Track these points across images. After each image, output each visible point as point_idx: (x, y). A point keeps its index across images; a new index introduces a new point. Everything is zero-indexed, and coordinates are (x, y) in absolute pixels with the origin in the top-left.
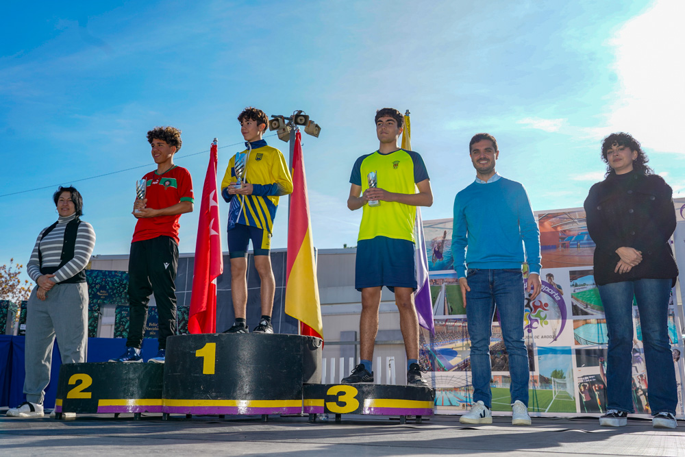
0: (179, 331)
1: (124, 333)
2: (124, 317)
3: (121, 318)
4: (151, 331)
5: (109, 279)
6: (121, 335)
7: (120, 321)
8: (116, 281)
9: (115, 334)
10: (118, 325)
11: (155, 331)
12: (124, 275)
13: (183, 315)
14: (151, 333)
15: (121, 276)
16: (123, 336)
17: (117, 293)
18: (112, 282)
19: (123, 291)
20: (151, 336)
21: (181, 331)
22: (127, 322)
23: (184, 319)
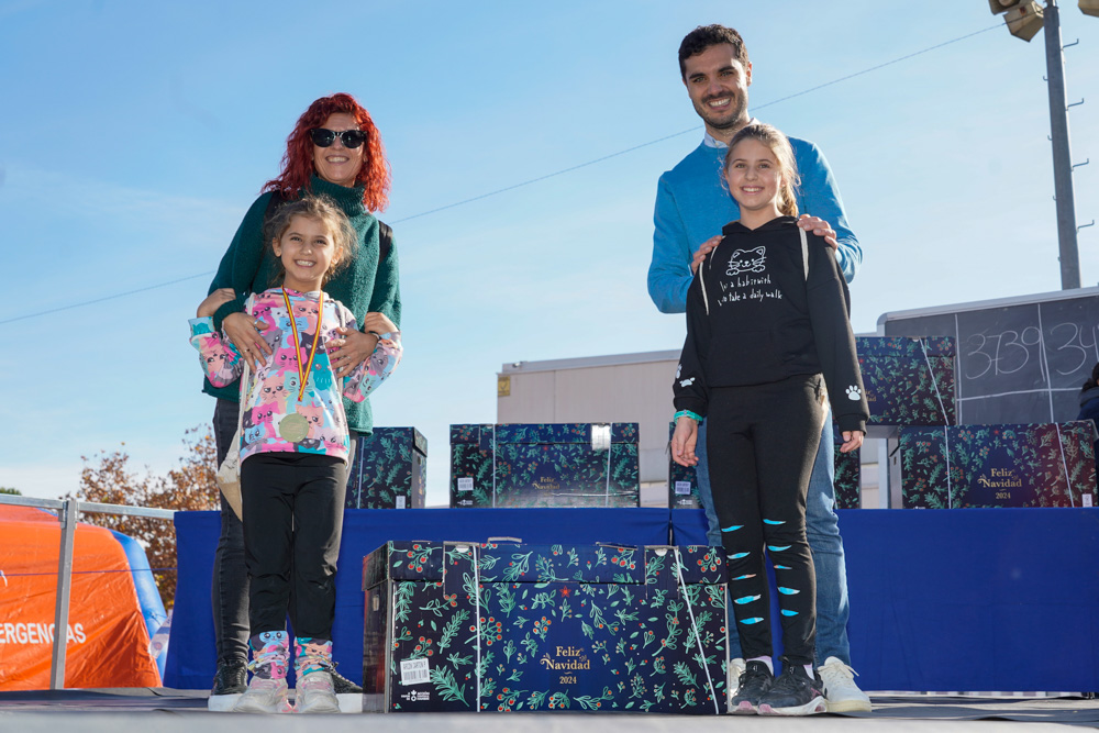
0: (1073, 487)
1: (929, 498)
2: (924, 456)
3: (916, 458)
4: (997, 489)
5: (874, 360)
6: (922, 502)
7: (915, 466)
8: (891, 363)
9: (905, 500)
10: (911, 477)
11: (1008, 490)
12: (910, 348)
13: (1078, 445)
14: (1000, 496)
15: (904, 350)
16: (927, 505)
17: (898, 393)
18: (881, 365)
19: (913, 389)
20: (1000, 502)
21: (1079, 486)
22: (933, 467)
23: (1080, 454)
